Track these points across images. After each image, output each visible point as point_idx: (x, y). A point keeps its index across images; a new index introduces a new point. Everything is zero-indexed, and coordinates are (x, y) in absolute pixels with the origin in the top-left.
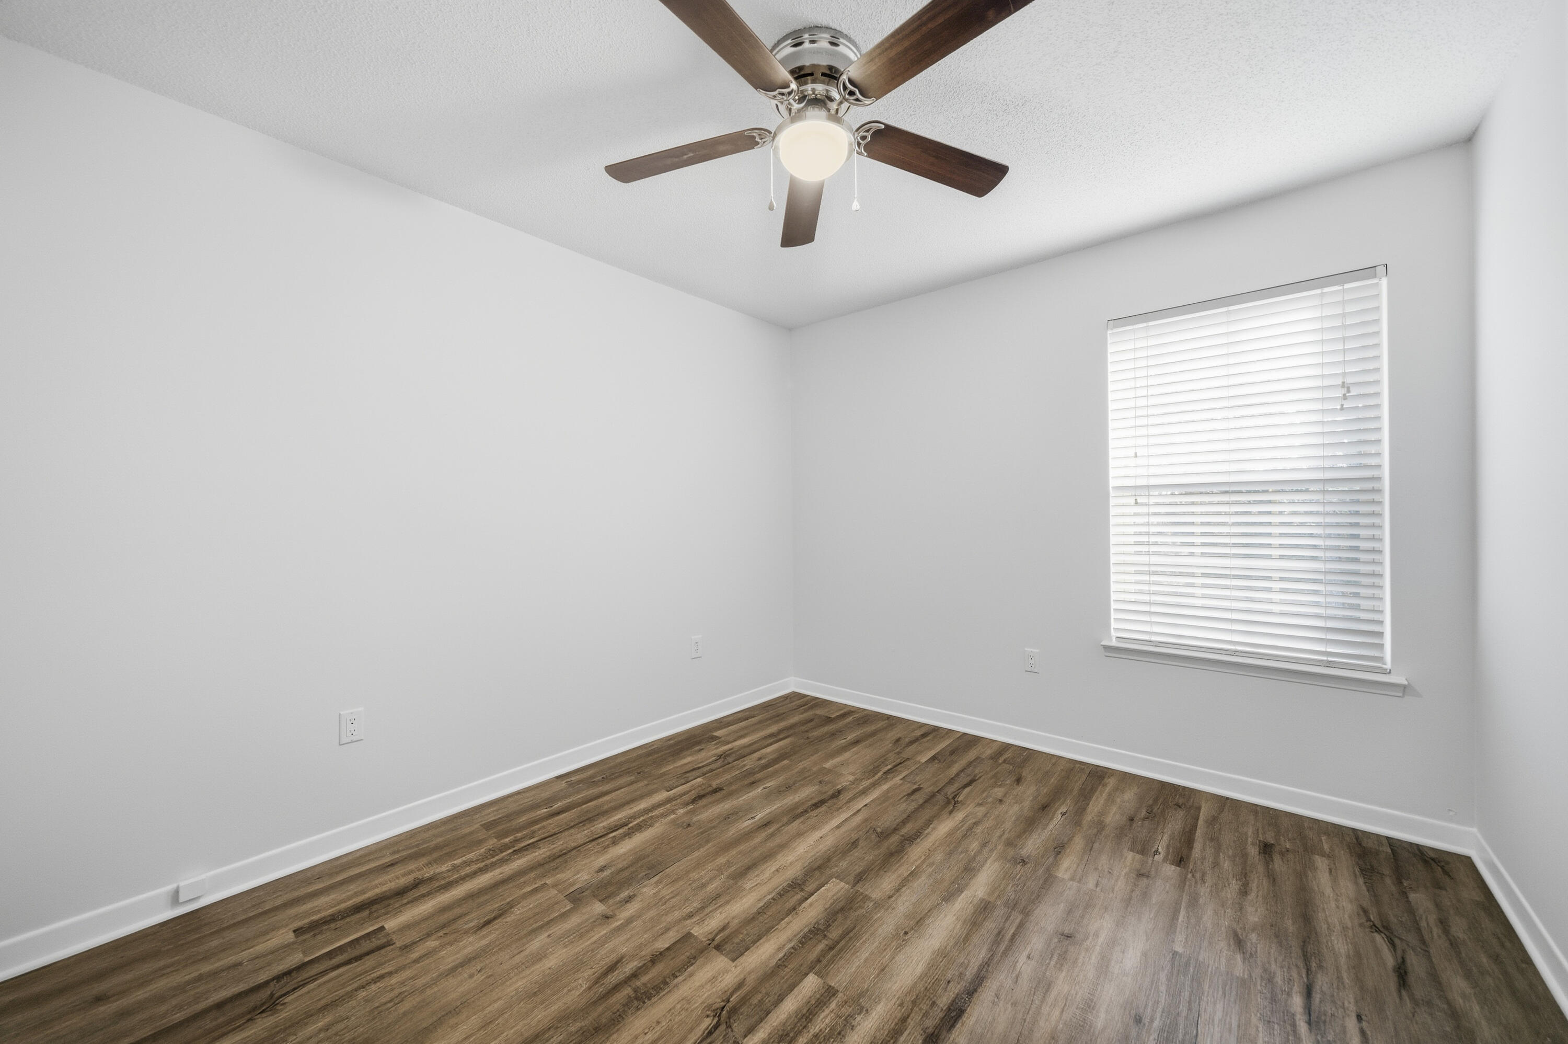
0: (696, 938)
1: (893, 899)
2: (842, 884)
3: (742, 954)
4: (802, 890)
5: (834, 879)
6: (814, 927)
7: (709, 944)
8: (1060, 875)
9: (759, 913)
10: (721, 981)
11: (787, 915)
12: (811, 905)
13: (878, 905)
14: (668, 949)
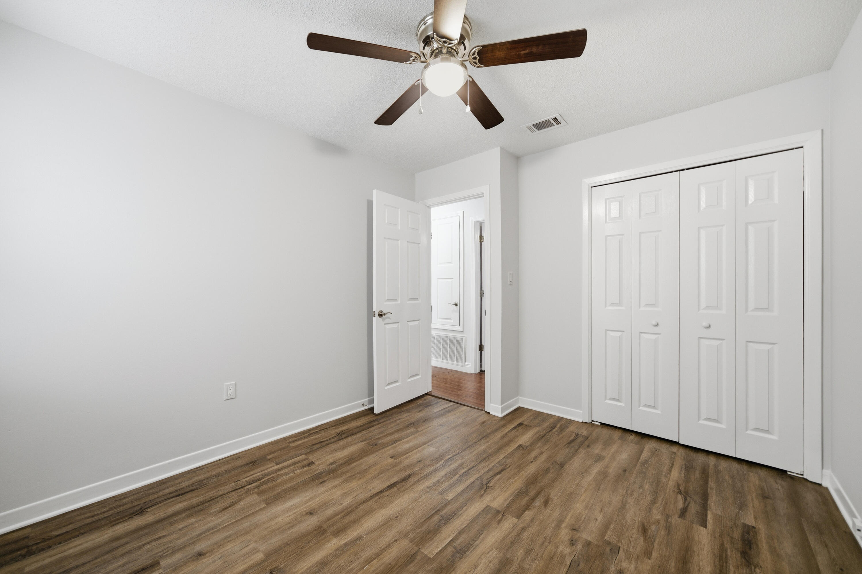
0: (513, 516)
1: (394, 540)
2: (426, 553)
3: (485, 508)
4: (455, 548)
5: (431, 557)
6: (448, 521)
7: (504, 513)
8: (262, 555)
9: (481, 531)
10: (491, 497)
11: (463, 529)
12: (449, 536)
13: (406, 535)
14: (525, 511)
